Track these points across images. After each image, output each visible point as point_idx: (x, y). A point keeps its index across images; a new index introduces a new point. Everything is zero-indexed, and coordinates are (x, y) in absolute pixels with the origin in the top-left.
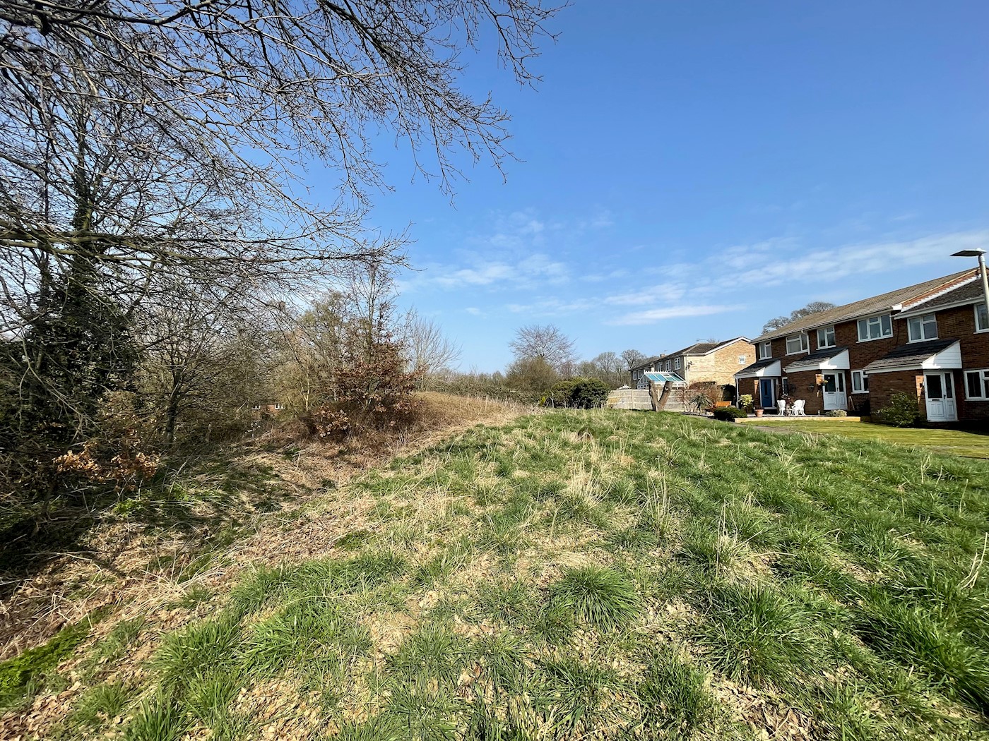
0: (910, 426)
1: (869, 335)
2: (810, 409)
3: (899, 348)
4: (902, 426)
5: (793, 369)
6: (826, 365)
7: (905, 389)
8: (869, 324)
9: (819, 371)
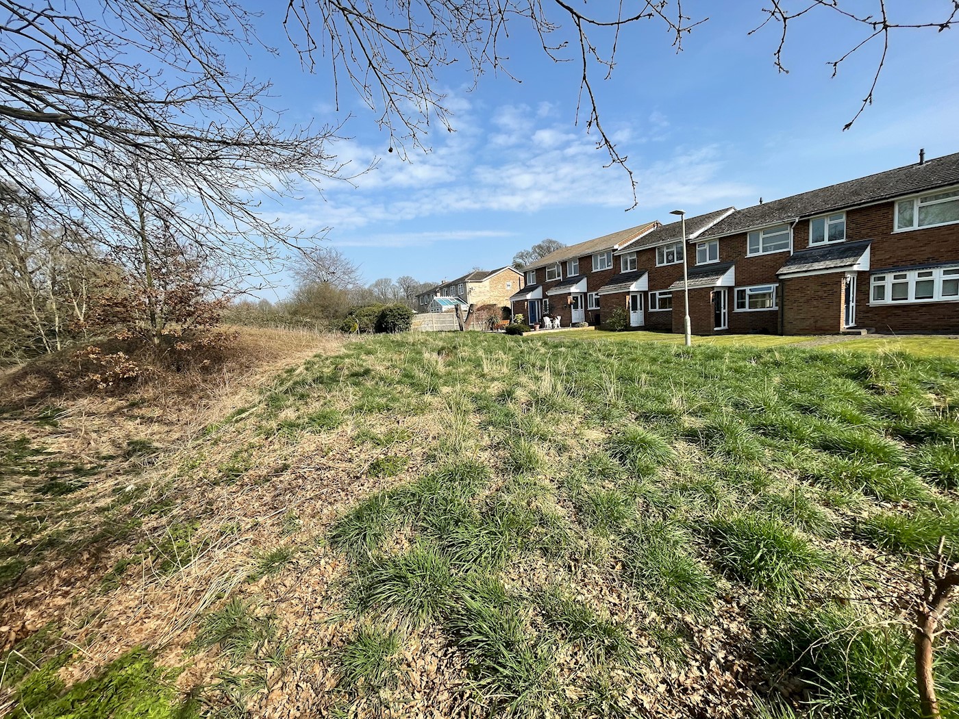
0: (623, 330)
1: (599, 267)
2: (564, 322)
3: (616, 277)
4: (620, 331)
5: (552, 292)
6: (574, 289)
7: (620, 305)
8: (599, 258)
9: (570, 294)
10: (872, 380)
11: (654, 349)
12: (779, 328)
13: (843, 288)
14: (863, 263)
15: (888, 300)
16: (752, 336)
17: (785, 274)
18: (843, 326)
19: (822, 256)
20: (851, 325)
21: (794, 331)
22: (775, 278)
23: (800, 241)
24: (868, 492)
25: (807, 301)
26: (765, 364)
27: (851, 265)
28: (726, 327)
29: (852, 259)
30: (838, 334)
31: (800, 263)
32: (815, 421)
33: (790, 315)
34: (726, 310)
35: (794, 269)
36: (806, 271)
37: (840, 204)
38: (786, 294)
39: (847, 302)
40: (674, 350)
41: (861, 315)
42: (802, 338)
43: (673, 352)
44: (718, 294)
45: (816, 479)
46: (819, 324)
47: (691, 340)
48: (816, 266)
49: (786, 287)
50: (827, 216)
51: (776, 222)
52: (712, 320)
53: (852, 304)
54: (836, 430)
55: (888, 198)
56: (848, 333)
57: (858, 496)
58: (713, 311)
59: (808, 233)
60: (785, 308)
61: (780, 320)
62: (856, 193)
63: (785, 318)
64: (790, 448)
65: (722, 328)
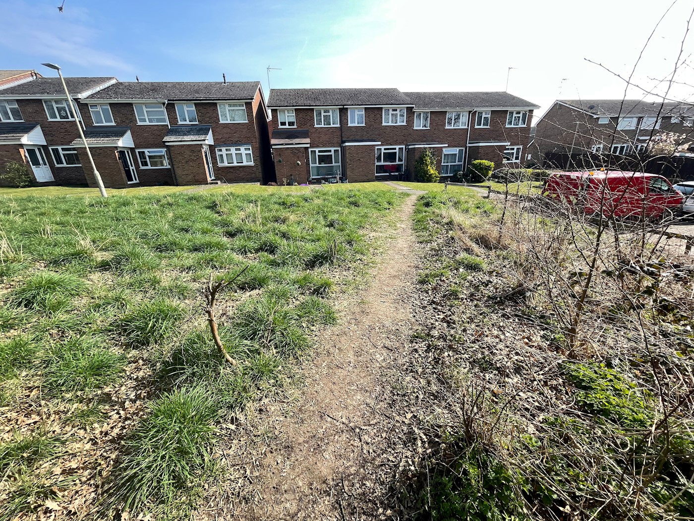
0: (29, 186)
4: (24, 187)
7: (14, 159)
10: (218, 208)
11: (66, 202)
12: (175, 181)
13: (204, 155)
14: (209, 139)
15: (226, 164)
16: (157, 187)
17: (169, 142)
18: (209, 179)
19: (188, 132)
20: (213, 178)
21: (184, 183)
22: (163, 145)
23: (173, 119)
24: (214, 267)
25: (187, 162)
26: (162, 206)
27: (204, 140)
28: (138, 181)
29: (204, 136)
30: (207, 184)
31: (176, 135)
32: (188, 236)
33: (179, 172)
34: (134, 167)
35: (173, 138)
36: (181, 141)
37: (189, 97)
38: (173, 157)
39: (208, 163)
40: (87, 202)
41: (216, 172)
42: (189, 187)
43: (87, 203)
44: (122, 153)
45: (189, 268)
46: (197, 178)
47: (106, 193)
48: (186, 138)
49: (172, 152)
50: (184, 103)
51: (152, 100)
52: (124, 175)
53: (211, 165)
54: (200, 239)
55: (213, 100)
56: (212, 183)
57: (209, 271)
58: (122, 168)
59: (176, 113)
60: (175, 166)
61: (173, 175)
62: (197, 92)
63: (176, 173)
64: (176, 256)
65: (134, 182)
